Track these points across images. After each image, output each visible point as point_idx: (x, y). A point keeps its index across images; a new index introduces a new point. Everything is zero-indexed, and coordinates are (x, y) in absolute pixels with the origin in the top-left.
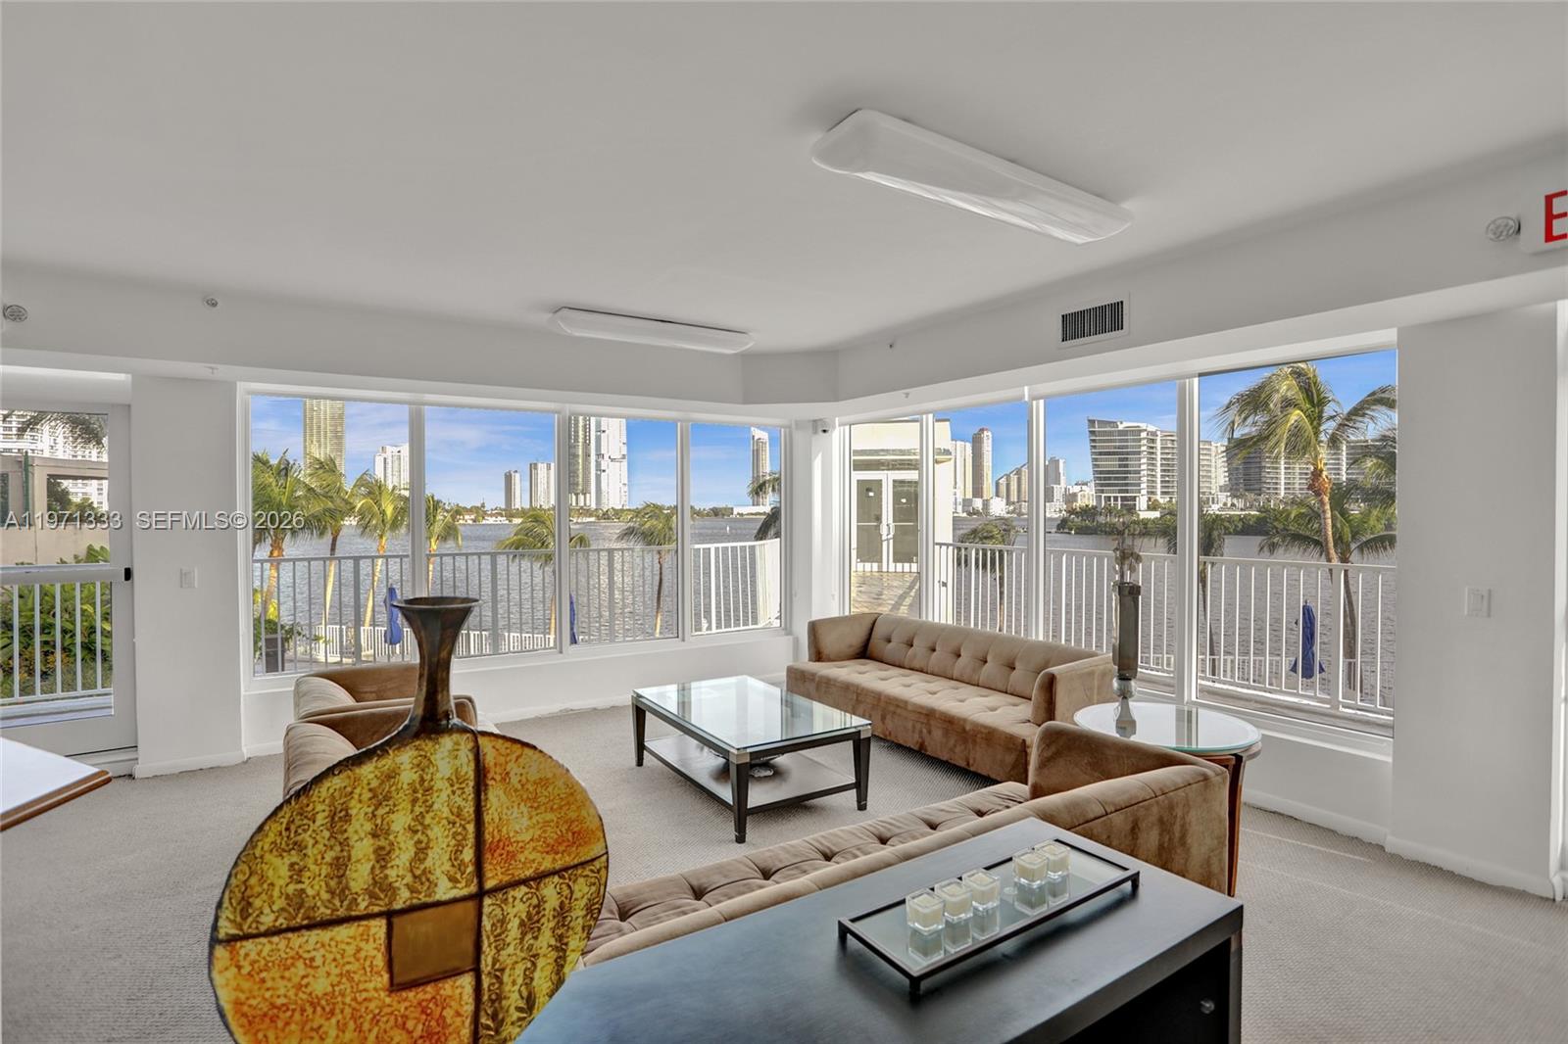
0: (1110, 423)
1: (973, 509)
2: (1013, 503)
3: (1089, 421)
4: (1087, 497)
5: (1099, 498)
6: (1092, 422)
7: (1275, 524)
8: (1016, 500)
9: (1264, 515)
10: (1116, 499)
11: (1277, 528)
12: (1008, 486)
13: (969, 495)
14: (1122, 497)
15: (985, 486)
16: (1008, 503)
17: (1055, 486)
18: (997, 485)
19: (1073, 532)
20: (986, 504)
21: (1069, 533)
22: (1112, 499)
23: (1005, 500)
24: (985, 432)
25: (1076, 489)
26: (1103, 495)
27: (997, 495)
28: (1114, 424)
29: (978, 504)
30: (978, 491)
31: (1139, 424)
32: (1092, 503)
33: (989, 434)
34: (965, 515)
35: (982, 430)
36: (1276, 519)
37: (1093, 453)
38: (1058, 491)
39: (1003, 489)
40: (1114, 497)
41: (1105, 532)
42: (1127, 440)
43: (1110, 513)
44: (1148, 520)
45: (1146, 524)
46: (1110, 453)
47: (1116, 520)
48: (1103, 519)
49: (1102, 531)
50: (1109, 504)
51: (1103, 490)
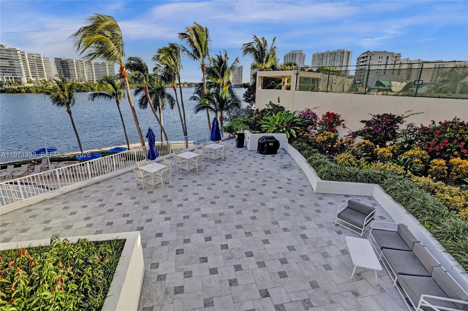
14: (14, 78)
22: (9, 78)
26: (4, 77)
31: (16, 48)
41: (10, 92)
42: (11, 54)
43: (11, 84)
44: (29, 87)
45: (29, 89)
46: (5, 59)
47: (14, 87)
48: (7, 87)
49: (8, 91)
50: (9, 80)
51: (4, 75)
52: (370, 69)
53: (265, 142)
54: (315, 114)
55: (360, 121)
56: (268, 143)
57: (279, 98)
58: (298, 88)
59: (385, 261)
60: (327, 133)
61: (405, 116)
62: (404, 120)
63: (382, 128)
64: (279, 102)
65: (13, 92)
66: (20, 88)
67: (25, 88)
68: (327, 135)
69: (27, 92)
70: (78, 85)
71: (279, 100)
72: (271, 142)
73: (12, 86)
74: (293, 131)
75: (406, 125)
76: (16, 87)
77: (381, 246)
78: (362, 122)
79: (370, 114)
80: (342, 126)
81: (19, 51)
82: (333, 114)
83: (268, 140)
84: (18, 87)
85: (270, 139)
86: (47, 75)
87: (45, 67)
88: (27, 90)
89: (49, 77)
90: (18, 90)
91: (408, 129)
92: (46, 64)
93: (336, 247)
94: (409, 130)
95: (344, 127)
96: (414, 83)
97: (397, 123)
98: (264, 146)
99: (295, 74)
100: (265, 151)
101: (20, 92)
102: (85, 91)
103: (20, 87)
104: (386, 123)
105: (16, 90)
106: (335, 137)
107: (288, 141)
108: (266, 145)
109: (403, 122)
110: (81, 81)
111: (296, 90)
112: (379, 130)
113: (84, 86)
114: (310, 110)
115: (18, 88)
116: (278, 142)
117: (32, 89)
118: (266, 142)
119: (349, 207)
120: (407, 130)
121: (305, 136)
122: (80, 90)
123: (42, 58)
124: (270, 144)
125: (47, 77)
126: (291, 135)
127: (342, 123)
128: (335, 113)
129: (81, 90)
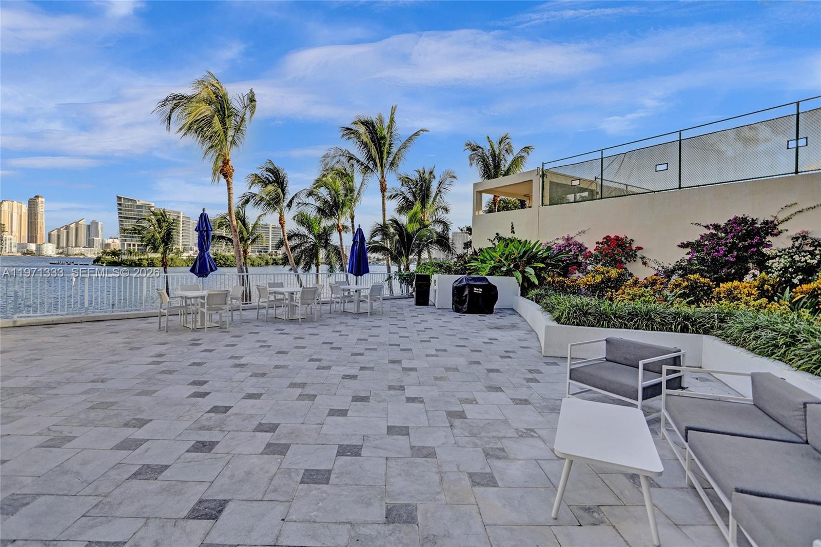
0: (131, 200)
1: (27, 250)
2: (63, 248)
3: (118, 197)
4: (116, 244)
5: (123, 245)
6: (119, 198)
7: (220, 261)
8: (65, 246)
9: (215, 257)
10: (134, 245)
11: (221, 263)
12: (59, 236)
13: (25, 240)
14: (138, 244)
15: (39, 235)
16: (58, 248)
17: (95, 238)
18: (50, 235)
19: (104, 264)
20: (39, 248)
21: (102, 265)
22: (132, 245)
23: (55, 246)
24: (40, 199)
25: (110, 241)
26: (126, 243)
27: (49, 242)
28: (134, 201)
29: (33, 247)
30: (32, 238)
31: (150, 203)
32: (118, 247)
33: (43, 200)
34: (20, 254)
35: (37, 197)
36: (221, 259)
37: (120, 217)
38: (98, 240)
39: (54, 238)
40: (133, 244)
41: (127, 264)
42: (142, 212)
43: (131, 253)
44: (154, 258)
45: (153, 260)
46: (131, 218)
47: (134, 258)
48: (124, 257)
49: (124, 264)
50: (130, 249)
51: (126, 240)
52: (682, 139)
53: (464, 286)
54: (581, 245)
55: (679, 246)
56: (471, 287)
57: (512, 225)
58: (547, 201)
59: (707, 488)
60: (602, 270)
61: (781, 218)
62: (780, 227)
63: (726, 246)
64: (514, 233)
65: (130, 265)
66: (141, 259)
67: (148, 260)
68: (603, 274)
69: (149, 265)
70: (223, 257)
71: (513, 228)
72: (478, 286)
73: (132, 256)
74: (530, 270)
75: (788, 237)
76: (137, 258)
77: (684, 425)
78: (683, 246)
79: (696, 224)
80: (639, 261)
81: (153, 207)
82: (617, 238)
83: (472, 283)
84: (139, 258)
85: (476, 281)
86: (183, 242)
87: (183, 230)
88: (150, 261)
89: (186, 245)
90: (138, 262)
91: (797, 244)
92: (184, 225)
93: (544, 441)
94: (798, 248)
95: (645, 264)
96: (788, 146)
97: (765, 238)
98: (463, 294)
99: (539, 176)
100: (466, 306)
101: (140, 265)
102: (231, 267)
103: (142, 257)
104: (734, 236)
105: (135, 263)
106: (619, 277)
107: (520, 292)
108: (466, 292)
109: (780, 232)
110: (228, 252)
111: (543, 204)
112: (722, 252)
113: (232, 258)
114: (571, 238)
115: (139, 260)
116: (495, 287)
117: (157, 261)
118: (467, 284)
119: (608, 358)
120: (793, 248)
121: (558, 282)
122: (224, 264)
123: (181, 217)
124: (476, 290)
125: (183, 245)
126: (526, 279)
127: (639, 253)
128: (622, 236)
129: (226, 264)
